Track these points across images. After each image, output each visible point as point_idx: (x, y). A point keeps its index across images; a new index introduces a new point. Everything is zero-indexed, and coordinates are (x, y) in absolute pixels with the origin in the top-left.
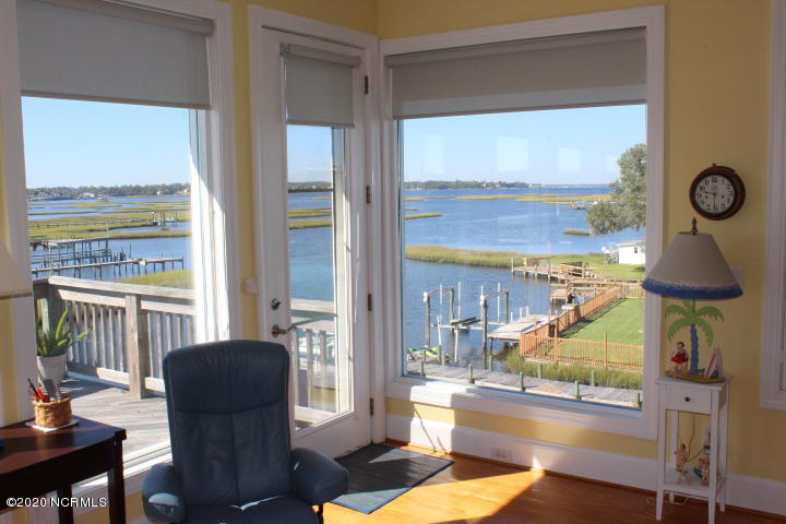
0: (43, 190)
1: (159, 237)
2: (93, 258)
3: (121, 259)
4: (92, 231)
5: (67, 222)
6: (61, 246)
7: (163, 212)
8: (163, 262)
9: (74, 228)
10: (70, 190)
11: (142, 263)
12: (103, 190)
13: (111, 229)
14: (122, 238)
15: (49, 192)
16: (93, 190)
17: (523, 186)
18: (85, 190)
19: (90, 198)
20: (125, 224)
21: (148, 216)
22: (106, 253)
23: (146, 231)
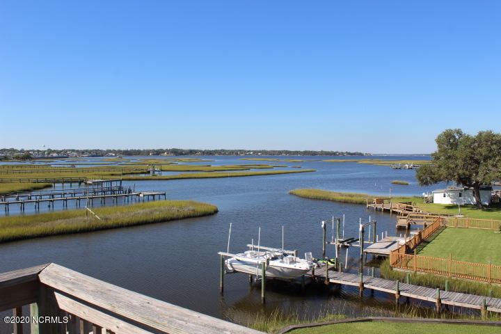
0: (87, 151)
1: (151, 179)
2: (113, 191)
3: (129, 192)
4: (112, 175)
5: (98, 169)
6: (95, 183)
7: (153, 165)
8: (154, 195)
9: (103, 173)
10: (101, 151)
11: (141, 195)
12: (119, 152)
13: (124, 174)
14: (130, 180)
15: (90, 152)
16: (114, 151)
17: (361, 155)
18: (110, 151)
19: (112, 156)
20: (132, 171)
21: (145, 167)
22: (120, 188)
23: (143, 176)
